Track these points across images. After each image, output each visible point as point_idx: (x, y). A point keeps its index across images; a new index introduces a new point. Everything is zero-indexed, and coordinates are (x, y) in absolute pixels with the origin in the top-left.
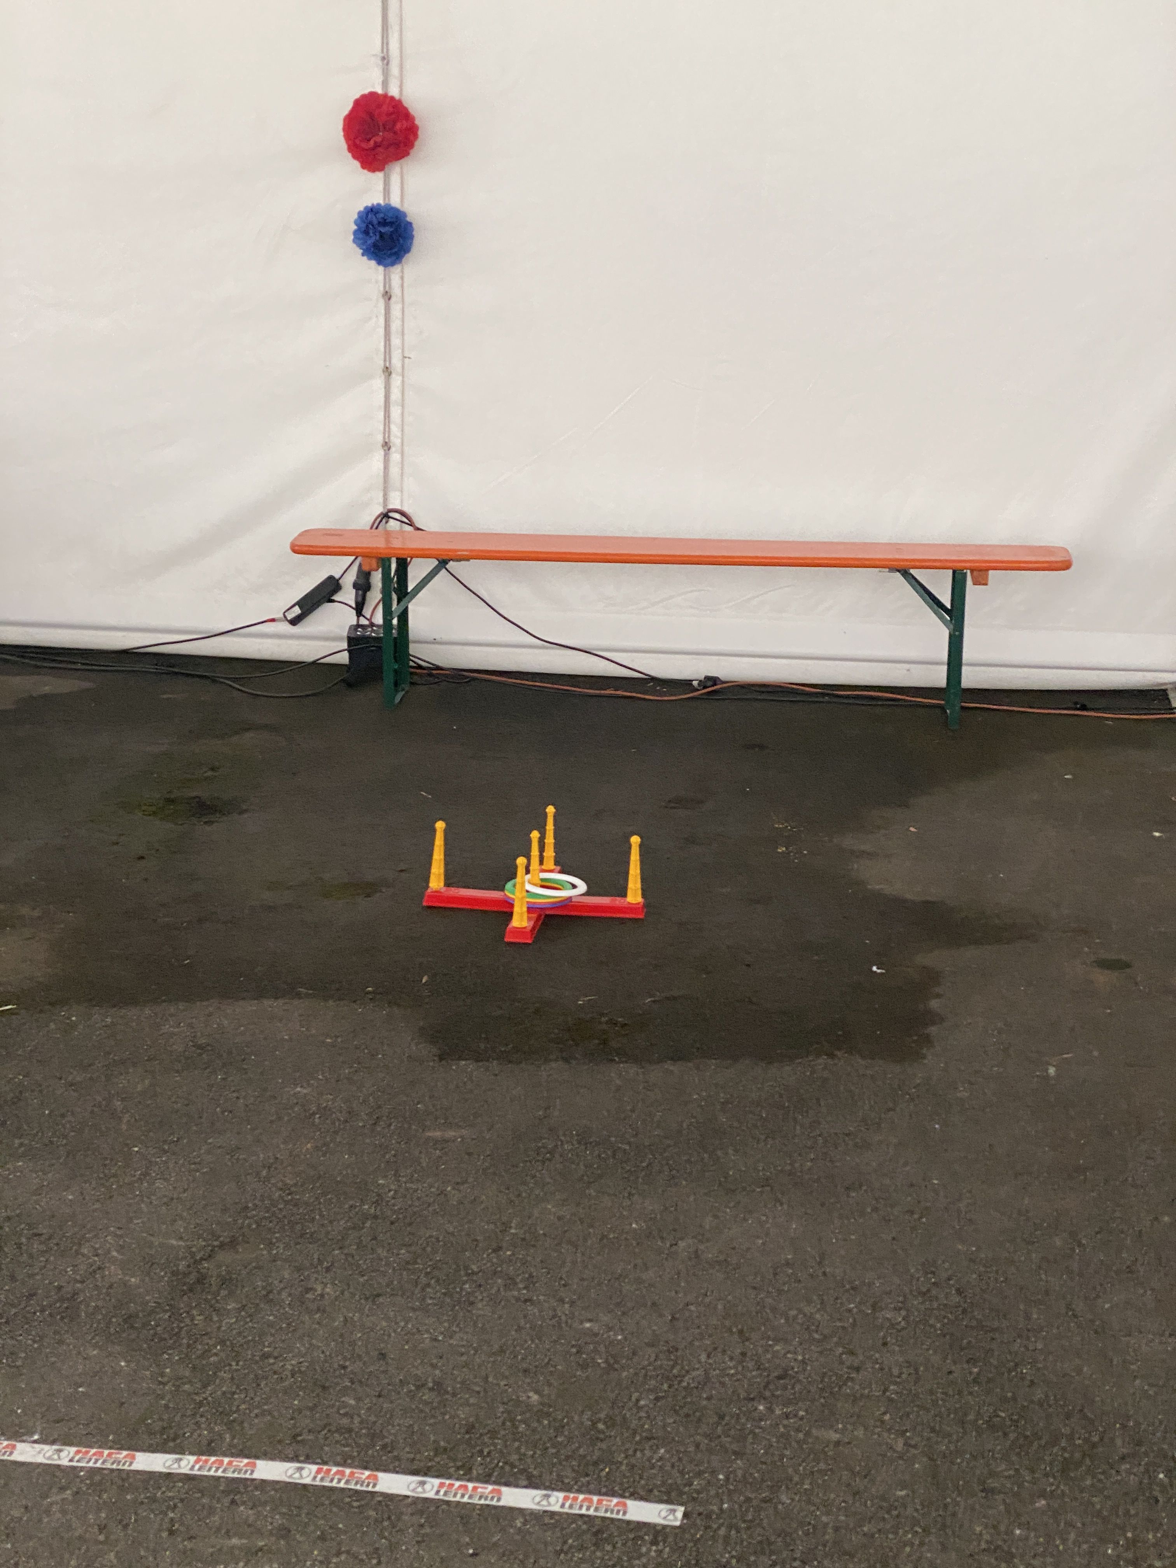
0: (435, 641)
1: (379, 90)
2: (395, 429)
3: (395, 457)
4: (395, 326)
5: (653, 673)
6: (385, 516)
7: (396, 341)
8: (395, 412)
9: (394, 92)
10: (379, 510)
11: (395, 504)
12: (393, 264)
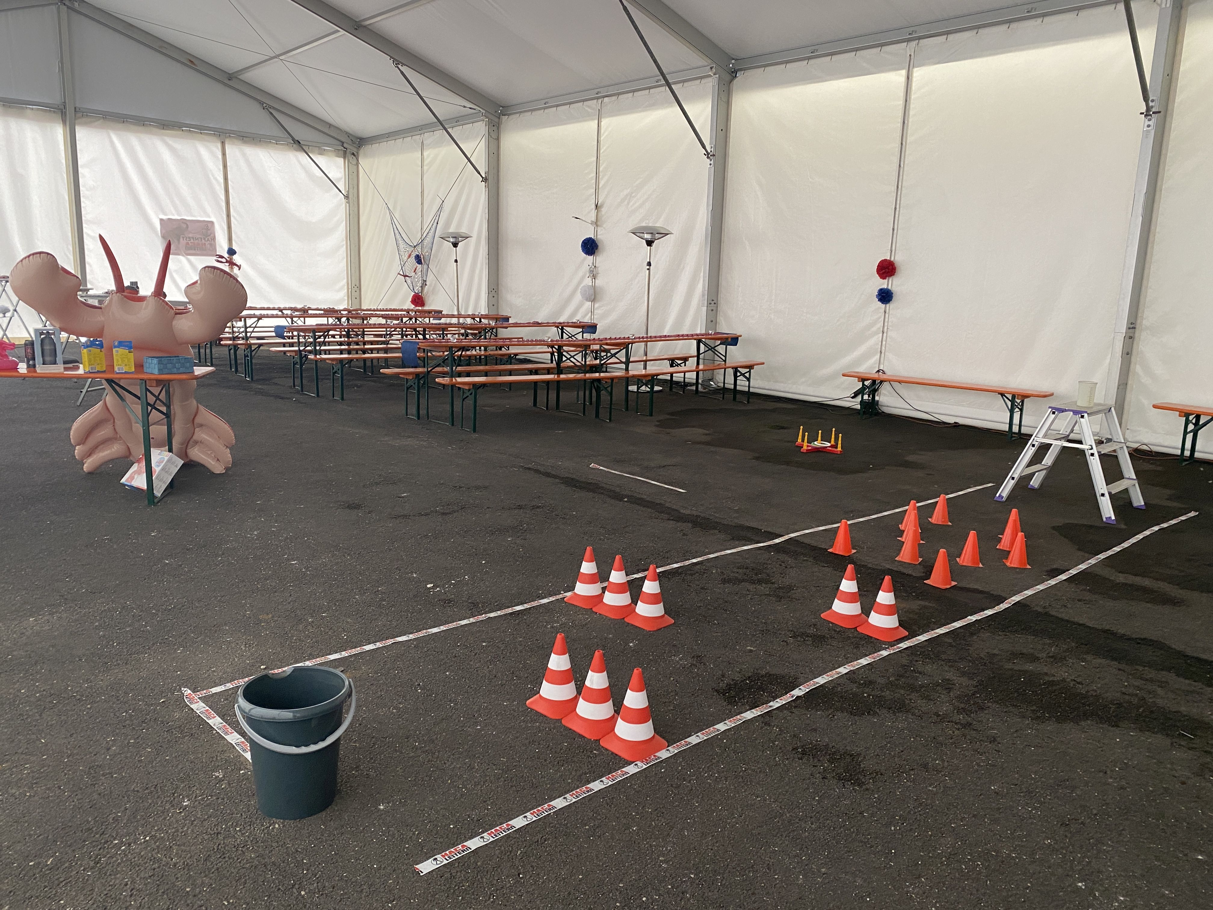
0: (888, 406)
1: (888, 258)
2: (883, 348)
3: (883, 355)
4: (886, 320)
5: (944, 421)
6: (878, 371)
7: (886, 324)
8: (884, 343)
9: (892, 259)
10: (877, 370)
11: (881, 368)
12: (887, 304)
